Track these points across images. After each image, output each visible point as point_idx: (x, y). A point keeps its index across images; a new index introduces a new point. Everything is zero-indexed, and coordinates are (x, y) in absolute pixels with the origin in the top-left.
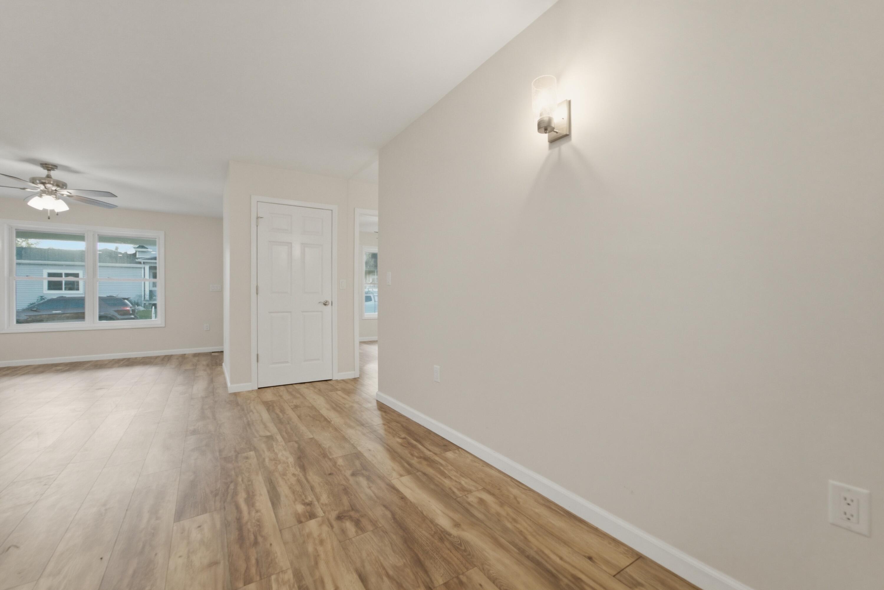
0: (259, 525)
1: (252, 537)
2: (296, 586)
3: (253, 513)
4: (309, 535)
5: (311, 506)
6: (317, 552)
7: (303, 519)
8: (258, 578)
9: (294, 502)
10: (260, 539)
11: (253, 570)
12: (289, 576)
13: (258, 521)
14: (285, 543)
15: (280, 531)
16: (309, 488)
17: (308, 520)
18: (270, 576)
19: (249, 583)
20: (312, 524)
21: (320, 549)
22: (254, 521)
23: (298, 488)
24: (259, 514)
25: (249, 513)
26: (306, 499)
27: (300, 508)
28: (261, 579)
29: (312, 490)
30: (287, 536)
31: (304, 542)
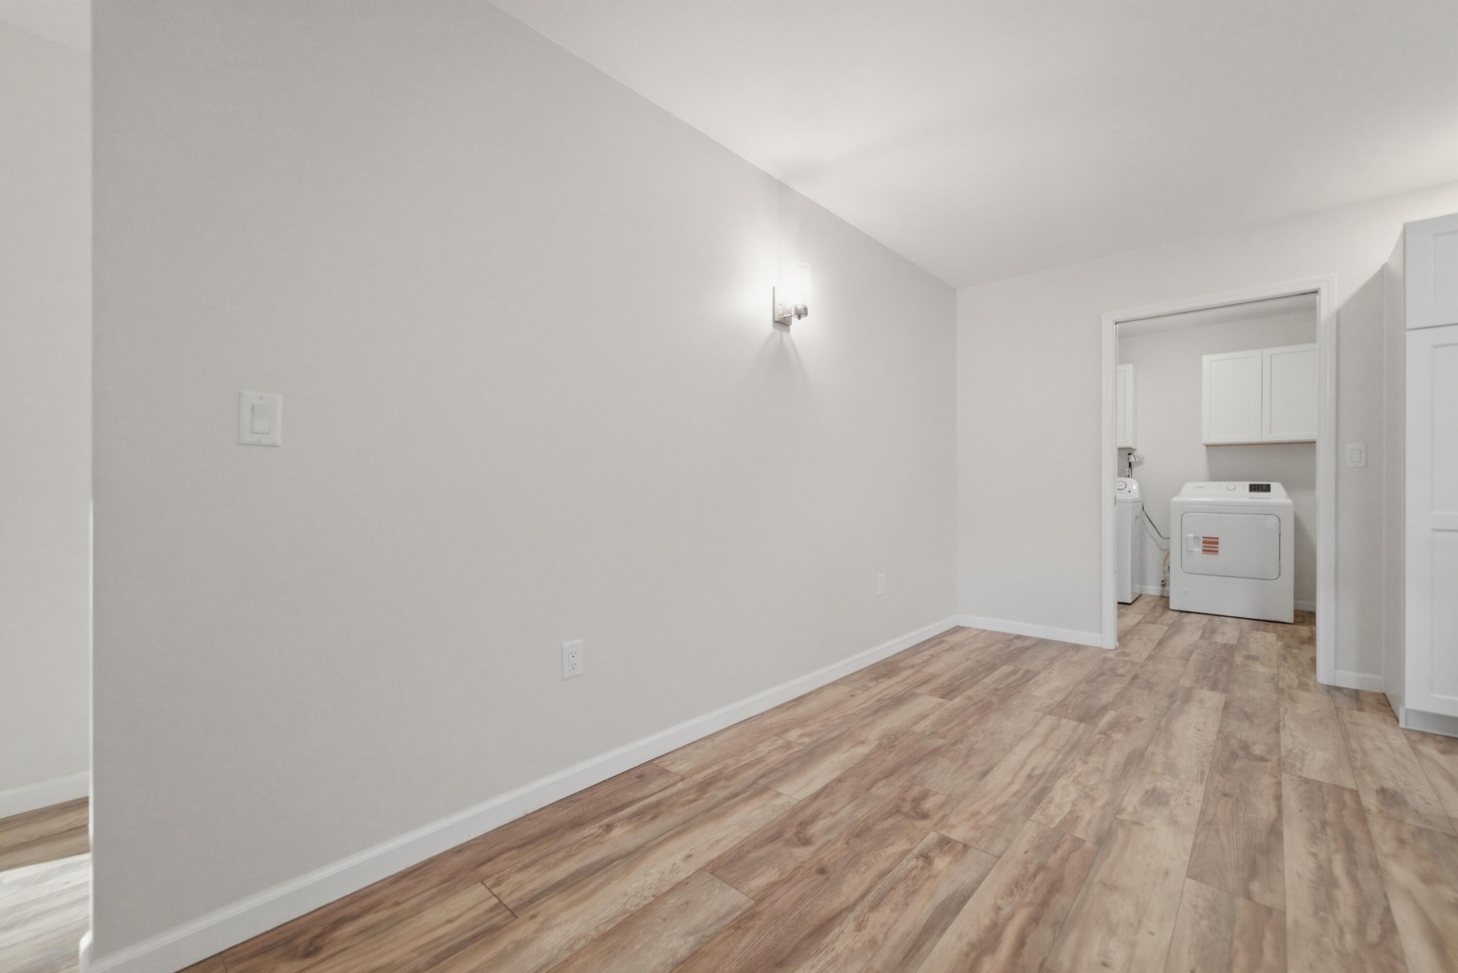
0: (1016, 886)
1: (1039, 878)
2: (1039, 807)
3: (1006, 911)
4: (977, 828)
5: (927, 853)
6: (990, 811)
7: (960, 847)
8: (1067, 836)
9: (935, 877)
10: (1032, 868)
11: (1066, 846)
12: (1037, 816)
13: (1011, 894)
14: (1009, 842)
15: (999, 857)
16: (886, 879)
17: (956, 841)
18: (1054, 829)
19: (1079, 839)
20: (958, 834)
21: (984, 811)
22: (1017, 898)
23: (898, 896)
24: (1000, 902)
25: (1011, 916)
26: (916, 868)
27: (941, 863)
28: (1065, 834)
29: (891, 871)
30: (998, 847)
31: (990, 827)
